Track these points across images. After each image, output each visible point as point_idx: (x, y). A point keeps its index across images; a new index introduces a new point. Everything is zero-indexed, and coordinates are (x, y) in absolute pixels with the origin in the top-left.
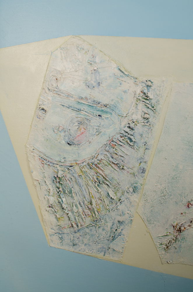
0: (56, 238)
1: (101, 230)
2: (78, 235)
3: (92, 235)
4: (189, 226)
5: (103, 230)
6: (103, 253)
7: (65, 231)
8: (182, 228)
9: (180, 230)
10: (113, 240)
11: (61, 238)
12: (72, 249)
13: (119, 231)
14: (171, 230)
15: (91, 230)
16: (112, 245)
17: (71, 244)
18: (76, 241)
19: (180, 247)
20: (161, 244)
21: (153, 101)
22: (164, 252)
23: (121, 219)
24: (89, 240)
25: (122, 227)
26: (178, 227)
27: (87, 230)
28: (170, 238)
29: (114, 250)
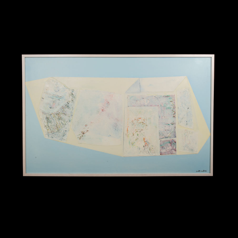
0: (47, 135)
1: (60, 133)
2: (53, 135)
3: (58, 135)
4: (87, 132)
5: (61, 133)
6: (61, 140)
7: (50, 133)
8: (84, 133)
9: (83, 133)
10: (64, 136)
11: (48, 136)
12: (52, 139)
13: (65, 133)
14: (81, 133)
15: (57, 133)
16: (64, 138)
17: (51, 137)
18: (53, 137)
19: (84, 138)
20: (78, 137)
21: (74, 95)
22: (79, 140)
23: (66, 130)
24: (57, 136)
25: (66, 132)
26: (83, 132)
27: (56, 133)
28: (80, 136)
29: (64, 139)
